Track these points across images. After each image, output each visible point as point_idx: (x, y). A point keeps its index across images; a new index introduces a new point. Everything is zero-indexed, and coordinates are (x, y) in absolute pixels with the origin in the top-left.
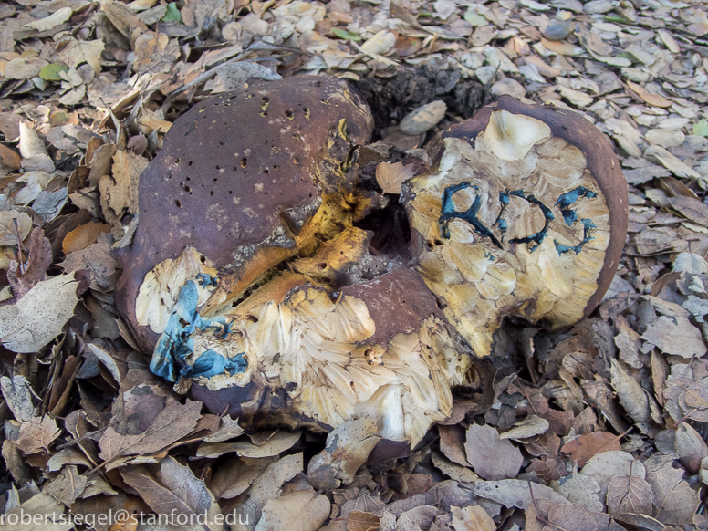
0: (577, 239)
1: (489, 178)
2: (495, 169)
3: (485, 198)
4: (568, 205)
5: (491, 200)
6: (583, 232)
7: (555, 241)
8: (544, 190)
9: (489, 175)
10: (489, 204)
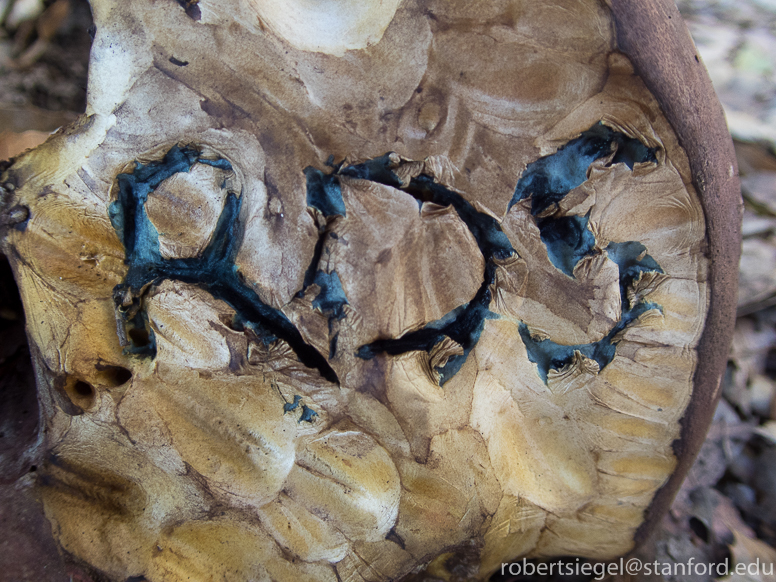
0: (601, 316)
1: (263, 122)
2: (278, 88)
3: (256, 197)
4: (556, 197)
5: (276, 206)
6: (616, 289)
7: (524, 332)
8: (466, 152)
9: (261, 111)
10: (274, 220)
